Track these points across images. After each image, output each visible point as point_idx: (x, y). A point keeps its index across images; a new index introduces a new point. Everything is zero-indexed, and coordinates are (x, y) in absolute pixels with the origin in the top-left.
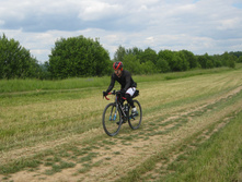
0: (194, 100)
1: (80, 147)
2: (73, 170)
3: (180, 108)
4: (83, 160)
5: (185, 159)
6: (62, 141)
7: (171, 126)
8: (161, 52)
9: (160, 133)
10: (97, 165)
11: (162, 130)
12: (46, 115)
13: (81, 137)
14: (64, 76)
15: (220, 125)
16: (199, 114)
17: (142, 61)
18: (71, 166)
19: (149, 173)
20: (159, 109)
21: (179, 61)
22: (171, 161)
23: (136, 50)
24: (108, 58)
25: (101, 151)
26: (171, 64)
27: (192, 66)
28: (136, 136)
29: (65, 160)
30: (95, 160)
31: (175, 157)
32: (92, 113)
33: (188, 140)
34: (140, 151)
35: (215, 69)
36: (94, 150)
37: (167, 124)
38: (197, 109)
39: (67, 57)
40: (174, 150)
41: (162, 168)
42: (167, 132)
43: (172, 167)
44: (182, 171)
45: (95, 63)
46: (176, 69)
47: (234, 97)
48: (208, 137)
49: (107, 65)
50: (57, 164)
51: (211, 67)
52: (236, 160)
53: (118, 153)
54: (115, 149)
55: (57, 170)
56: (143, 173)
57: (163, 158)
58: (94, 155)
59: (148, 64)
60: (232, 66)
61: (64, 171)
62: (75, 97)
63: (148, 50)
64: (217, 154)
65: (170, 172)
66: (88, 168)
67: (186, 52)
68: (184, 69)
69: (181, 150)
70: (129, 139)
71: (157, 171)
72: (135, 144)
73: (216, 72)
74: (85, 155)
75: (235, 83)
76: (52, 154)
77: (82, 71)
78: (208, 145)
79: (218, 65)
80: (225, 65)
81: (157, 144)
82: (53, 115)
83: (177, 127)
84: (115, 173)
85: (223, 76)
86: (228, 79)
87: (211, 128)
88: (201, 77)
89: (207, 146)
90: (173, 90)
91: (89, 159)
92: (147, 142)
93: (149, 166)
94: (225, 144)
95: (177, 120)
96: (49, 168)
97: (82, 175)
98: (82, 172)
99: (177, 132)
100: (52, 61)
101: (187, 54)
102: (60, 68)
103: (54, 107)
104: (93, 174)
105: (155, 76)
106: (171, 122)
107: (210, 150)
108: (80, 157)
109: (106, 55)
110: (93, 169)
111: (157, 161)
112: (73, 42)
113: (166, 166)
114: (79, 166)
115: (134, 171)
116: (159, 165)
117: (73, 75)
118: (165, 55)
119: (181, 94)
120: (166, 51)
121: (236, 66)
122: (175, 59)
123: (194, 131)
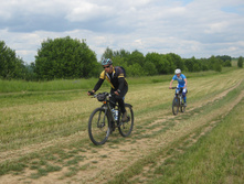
1: (67, 150)
2: (59, 174)
3: (166, 112)
4: (69, 163)
5: (172, 162)
6: (48, 144)
7: (158, 129)
8: (148, 55)
9: (147, 137)
10: (83, 169)
11: (150, 133)
12: (31, 117)
13: (68, 140)
14: (51, 78)
15: (207, 129)
16: (186, 118)
17: (130, 63)
18: (57, 169)
19: (136, 177)
20: (146, 112)
21: (166, 64)
22: (159, 164)
23: (123, 52)
24: (95, 59)
25: (88, 154)
26: (158, 66)
28: (123, 139)
29: (51, 163)
30: (81, 164)
31: (163, 161)
32: (78, 116)
33: (176, 144)
34: (128, 155)
35: (202, 73)
36: (80, 154)
37: (153, 127)
39: (53, 59)
40: (161, 153)
41: (149, 172)
42: (155, 135)
43: (159, 171)
44: (169, 175)
45: (82, 65)
46: (163, 72)
47: (220, 100)
48: (195, 141)
49: (94, 67)
50: (43, 167)
51: (198, 71)
52: (223, 164)
53: (105, 157)
54: (102, 152)
55: (42, 173)
56: (131, 177)
57: (150, 161)
58: (81, 159)
59: (135, 67)
60: (219, 70)
61: (50, 174)
62: (61, 99)
63: (136, 52)
64: (205, 158)
65: (158, 176)
66: (74, 171)
67: (173, 55)
68: (171, 72)
69: (168, 154)
70: (116, 142)
71: (144, 175)
72: (122, 148)
73: (203, 76)
74: (72, 159)
75: (221, 87)
76: (38, 157)
77: (68, 72)
78: (196, 149)
79: (205, 69)
80: (211, 68)
81: (144, 147)
82: (38, 117)
83: (164, 130)
84: (102, 177)
85: (209, 79)
86: (214, 83)
87: (198, 132)
89: (194, 149)
90: (160, 93)
91: (75, 162)
92: (134, 146)
93: (136, 170)
94: (212, 148)
95: (164, 124)
96: (35, 171)
97: (68, 179)
98: (68, 176)
99: (164, 136)
100: (38, 62)
102: (46, 70)
103: (40, 109)
104: (79, 178)
105: (142, 79)
106: (158, 125)
107: (197, 153)
108: (66, 160)
109: (93, 57)
110: (80, 173)
111: (145, 165)
112: (59, 43)
113: (153, 169)
114: (65, 169)
115: (121, 175)
116: (147, 168)
117: (60, 77)
118: (152, 58)
120: (153, 54)
121: (224, 69)
122: (162, 62)
123: (181, 135)
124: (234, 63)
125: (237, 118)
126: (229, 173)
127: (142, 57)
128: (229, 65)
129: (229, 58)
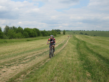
0: (39, 49)
3: (32, 53)
5: (33, 73)
7: (28, 60)
8: (25, 29)
9: (23, 63)
11: (24, 62)
15: (49, 60)
16: (40, 55)
17: (17, 32)
19: (18, 79)
20: (23, 53)
21: (33, 33)
22: (28, 74)
23: (14, 27)
24: (1, 31)
26: (30, 34)
27: (39, 35)
28: (13, 65)
31: (29, 72)
33: (35, 66)
34: (15, 71)
37: (26, 59)
38: (39, 53)
40: (29, 69)
42: (26, 63)
43: (28, 76)
44: (32, 78)
46: (32, 36)
48: (43, 64)
49: (1, 34)
51: (47, 36)
53: (5, 72)
54: (3, 70)
56: (16, 79)
57: (24, 73)
59: (19, 34)
60: (55, 36)
64: (47, 71)
65: (27, 78)
67: (36, 29)
68: (35, 36)
69: (32, 69)
70: (10, 66)
71: (21, 78)
72: (12, 68)
78: (43, 67)
81: (22, 67)
83: (31, 60)
84: (3, 80)
87: (45, 61)
88: (42, 40)
90: (30, 45)
92: (18, 67)
93: (18, 76)
94: (50, 67)
95: (31, 58)
99: (31, 62)
101: (36, 30)
105: (22, 39)
106: (28, 58)
107: (44, 69)
111: (22, 74)
113: (25, 76)
115: (12, 78)
116: (23, 76)
119: (33, 47)
120: (27, 29)
121: (57, 35)
122: (31, 32)
123: (38, 62)
124: (62, 33)
125: (61, 55)
126: (56, 76)
127: (22, 30)
128: (60, 34)
129: (60, 31)
